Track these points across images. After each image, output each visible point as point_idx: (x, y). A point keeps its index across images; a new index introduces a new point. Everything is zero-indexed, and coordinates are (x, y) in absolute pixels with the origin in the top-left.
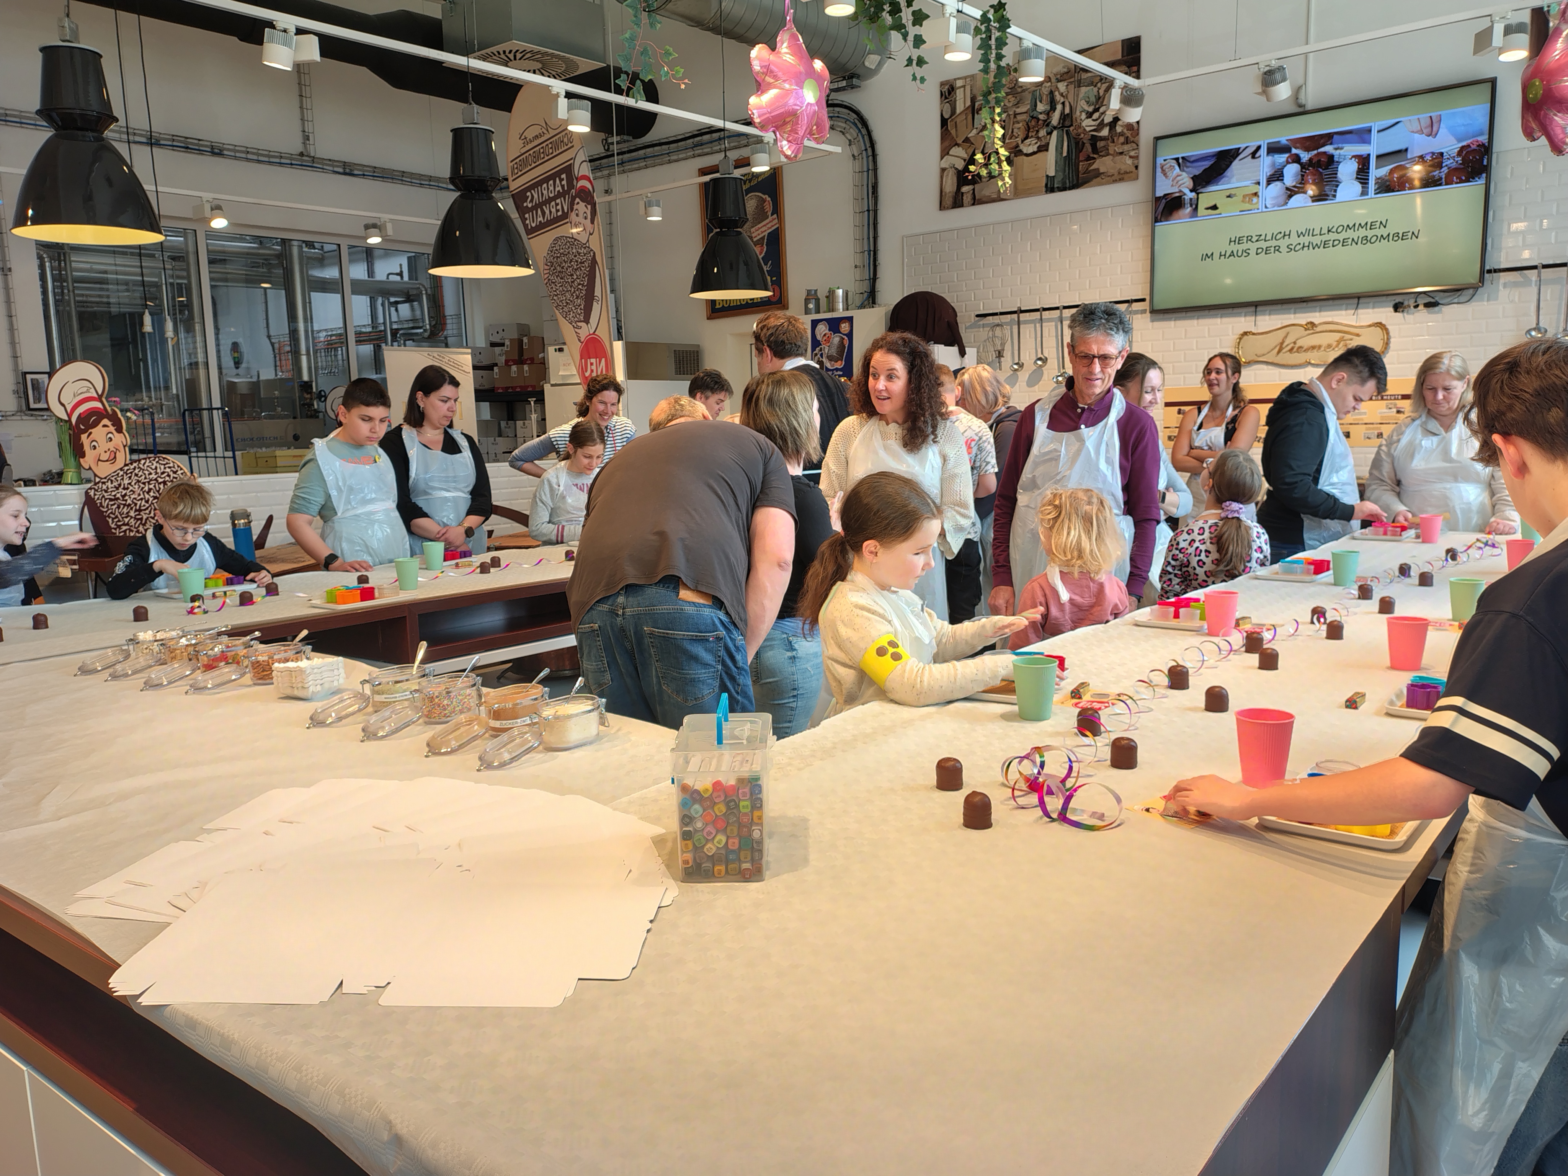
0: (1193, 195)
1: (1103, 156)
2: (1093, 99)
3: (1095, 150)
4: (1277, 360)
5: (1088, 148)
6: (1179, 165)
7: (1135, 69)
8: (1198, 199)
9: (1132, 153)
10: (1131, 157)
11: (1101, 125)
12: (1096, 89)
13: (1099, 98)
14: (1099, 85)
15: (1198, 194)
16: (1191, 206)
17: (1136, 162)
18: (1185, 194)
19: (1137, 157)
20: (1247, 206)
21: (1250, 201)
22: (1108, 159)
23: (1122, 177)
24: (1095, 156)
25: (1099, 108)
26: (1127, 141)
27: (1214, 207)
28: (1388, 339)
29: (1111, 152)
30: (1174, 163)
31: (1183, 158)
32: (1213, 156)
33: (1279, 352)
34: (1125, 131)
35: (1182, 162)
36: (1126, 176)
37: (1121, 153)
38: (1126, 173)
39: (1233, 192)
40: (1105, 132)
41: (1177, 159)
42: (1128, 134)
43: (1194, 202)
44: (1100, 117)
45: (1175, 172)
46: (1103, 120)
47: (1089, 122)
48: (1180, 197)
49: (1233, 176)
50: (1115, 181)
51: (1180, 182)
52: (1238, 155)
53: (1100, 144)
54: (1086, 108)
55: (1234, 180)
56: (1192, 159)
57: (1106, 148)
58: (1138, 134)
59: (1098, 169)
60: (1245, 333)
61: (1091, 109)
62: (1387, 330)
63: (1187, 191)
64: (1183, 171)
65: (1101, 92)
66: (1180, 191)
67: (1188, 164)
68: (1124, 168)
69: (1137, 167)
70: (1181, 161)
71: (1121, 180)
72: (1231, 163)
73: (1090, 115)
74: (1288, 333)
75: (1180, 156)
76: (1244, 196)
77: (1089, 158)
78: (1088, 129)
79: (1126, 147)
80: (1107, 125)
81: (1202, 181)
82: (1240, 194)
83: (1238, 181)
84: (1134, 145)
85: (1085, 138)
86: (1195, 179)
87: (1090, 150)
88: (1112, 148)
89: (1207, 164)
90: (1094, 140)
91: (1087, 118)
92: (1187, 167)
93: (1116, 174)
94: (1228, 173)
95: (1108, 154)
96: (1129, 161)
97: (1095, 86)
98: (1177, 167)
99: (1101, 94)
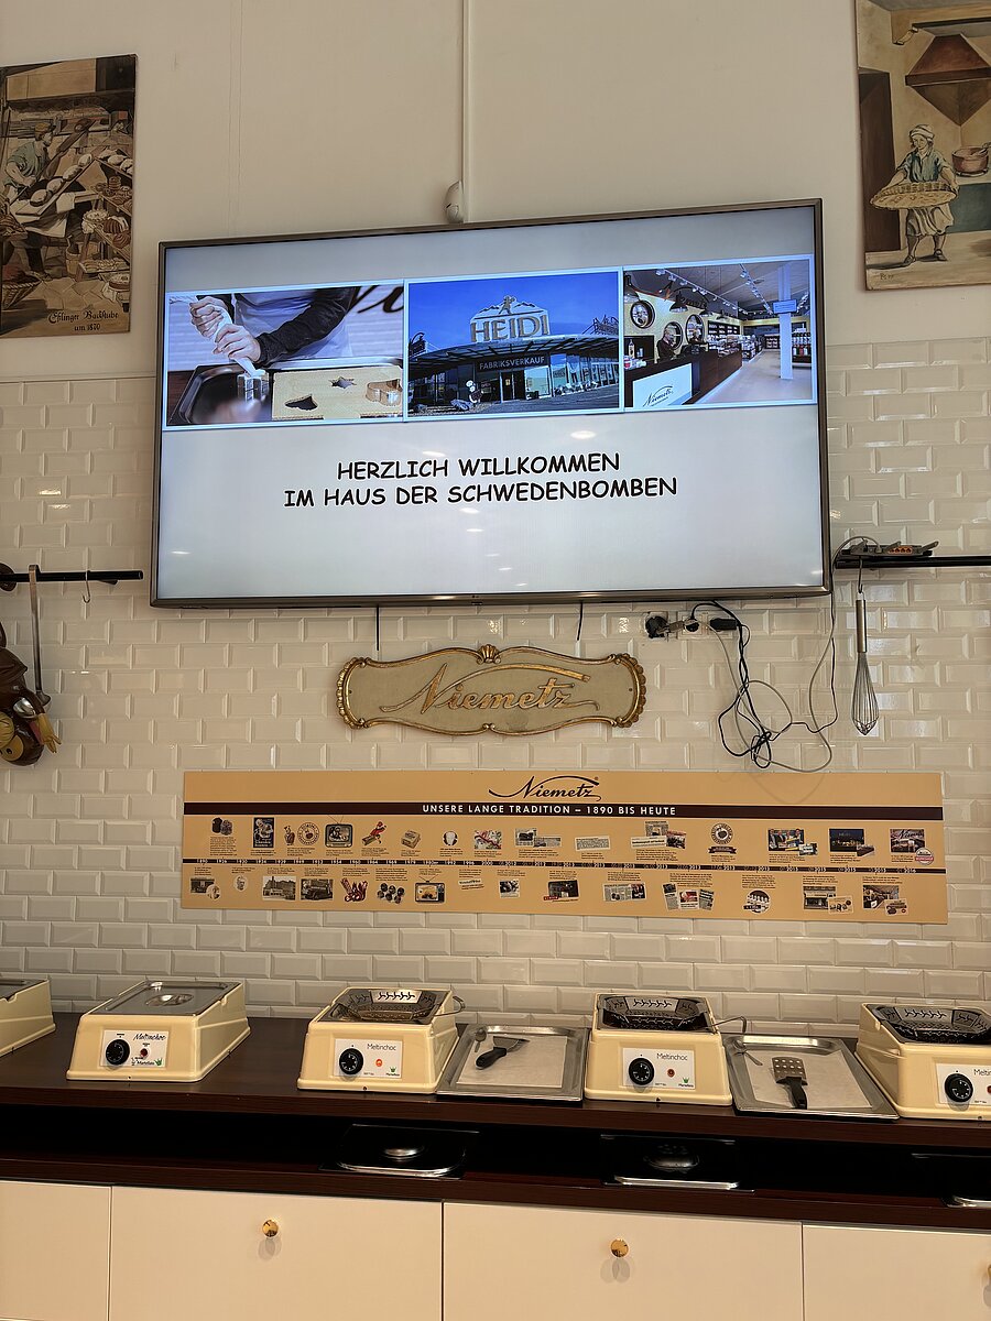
0: (261, 374)
1: (53, 277)
2: (33, 163)
3: (35, 260)
4: (425, 720)
5: (21, 257)
6: (231, 311)
7: (123, 115)
8: (271, 382)
9: (117, 278)
10: (112, 285)
11: (51, 216)
12: (39, 145)
13: (47, 162)
14: (47, 137)
15: (271, 373)
16: (257, 396)
17: (125, 295)
18: (244, 371)
19: (127, 287)
20: (376, 407)
21: (383, 398)
22: (64, 286)
23: (94, 323)
24: (36, 275)
25: (46, 182)
26: (105, 253)
27: (308, 404)
28: (643, 690)
29: (71, 269)
30: (219, 305)
31: (238, 296)
32: (304, 299)
33: (426, 706)
34: (101, 232)
35: (237, 305)
36: (104, 322)
37: (93, 275)
38: (103, 315)
39: (345, 374)
40: (58, 230)
41: (226, 298)
42: (108, 238)
43: (264, 387)
44: (47, 199)
45: (221, 324)
46: (54, 204)
47: (24, 206)
48: (234, 375)
49: (345, 344)
50: (79, 330)
51: (233, 346)
52: (356, 302)
53: (48, 253)
54: (19, 179)
55: (348, 350)
56: (259, 301)
57: (60, 261)
58: (129, 241)
59: (42, 302)
60: (358, 662)
61: (28, 182)
62: (640, 671)
63: (249, 366)
64: (241, 323)
65: (52, 151)
66: (233, 364)
67: (251, 311)
68: (98, 305)
69: (126, 307)
70: (234, 302)
71: (93, 329)
72: (342, 316)
73: (25, 193)
74: (444, 666)
75: (232, 292)
76: (371, 387)
77: (22, 278)
78: (21, 220)
79: (103, 265)
80: (62, 216)
81: (282, 346)
82: (362, 379)
83: (356, 353)
84: (122, 262)
85: (16, 238)
86: (263, 340)
87: (25, 261)
88: (72, 264)
89: (291, 314)
90: (34, 244)
91: (20, 198)
92: (249, 316)
93: (82, 316)
94: (336, 335)
95: (65, 274)
96: (111, 294)
97: (40, 139)
98: (226, 314)
99: (51, 156)
